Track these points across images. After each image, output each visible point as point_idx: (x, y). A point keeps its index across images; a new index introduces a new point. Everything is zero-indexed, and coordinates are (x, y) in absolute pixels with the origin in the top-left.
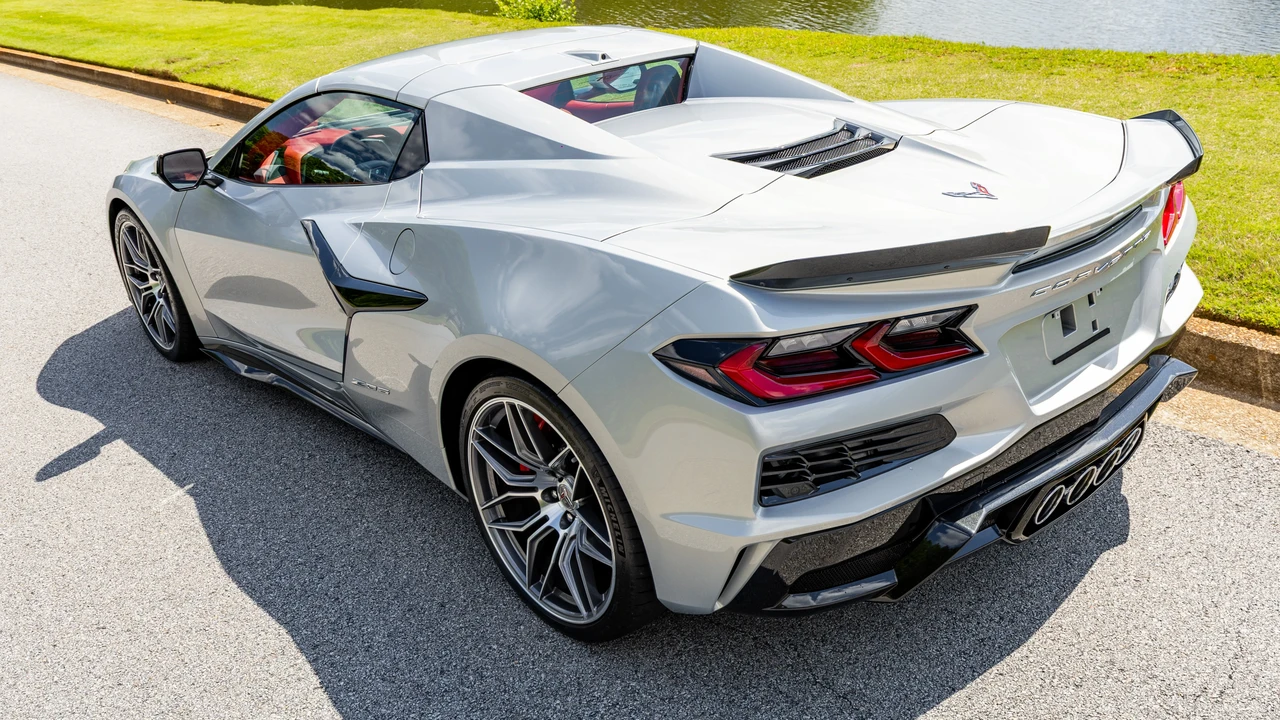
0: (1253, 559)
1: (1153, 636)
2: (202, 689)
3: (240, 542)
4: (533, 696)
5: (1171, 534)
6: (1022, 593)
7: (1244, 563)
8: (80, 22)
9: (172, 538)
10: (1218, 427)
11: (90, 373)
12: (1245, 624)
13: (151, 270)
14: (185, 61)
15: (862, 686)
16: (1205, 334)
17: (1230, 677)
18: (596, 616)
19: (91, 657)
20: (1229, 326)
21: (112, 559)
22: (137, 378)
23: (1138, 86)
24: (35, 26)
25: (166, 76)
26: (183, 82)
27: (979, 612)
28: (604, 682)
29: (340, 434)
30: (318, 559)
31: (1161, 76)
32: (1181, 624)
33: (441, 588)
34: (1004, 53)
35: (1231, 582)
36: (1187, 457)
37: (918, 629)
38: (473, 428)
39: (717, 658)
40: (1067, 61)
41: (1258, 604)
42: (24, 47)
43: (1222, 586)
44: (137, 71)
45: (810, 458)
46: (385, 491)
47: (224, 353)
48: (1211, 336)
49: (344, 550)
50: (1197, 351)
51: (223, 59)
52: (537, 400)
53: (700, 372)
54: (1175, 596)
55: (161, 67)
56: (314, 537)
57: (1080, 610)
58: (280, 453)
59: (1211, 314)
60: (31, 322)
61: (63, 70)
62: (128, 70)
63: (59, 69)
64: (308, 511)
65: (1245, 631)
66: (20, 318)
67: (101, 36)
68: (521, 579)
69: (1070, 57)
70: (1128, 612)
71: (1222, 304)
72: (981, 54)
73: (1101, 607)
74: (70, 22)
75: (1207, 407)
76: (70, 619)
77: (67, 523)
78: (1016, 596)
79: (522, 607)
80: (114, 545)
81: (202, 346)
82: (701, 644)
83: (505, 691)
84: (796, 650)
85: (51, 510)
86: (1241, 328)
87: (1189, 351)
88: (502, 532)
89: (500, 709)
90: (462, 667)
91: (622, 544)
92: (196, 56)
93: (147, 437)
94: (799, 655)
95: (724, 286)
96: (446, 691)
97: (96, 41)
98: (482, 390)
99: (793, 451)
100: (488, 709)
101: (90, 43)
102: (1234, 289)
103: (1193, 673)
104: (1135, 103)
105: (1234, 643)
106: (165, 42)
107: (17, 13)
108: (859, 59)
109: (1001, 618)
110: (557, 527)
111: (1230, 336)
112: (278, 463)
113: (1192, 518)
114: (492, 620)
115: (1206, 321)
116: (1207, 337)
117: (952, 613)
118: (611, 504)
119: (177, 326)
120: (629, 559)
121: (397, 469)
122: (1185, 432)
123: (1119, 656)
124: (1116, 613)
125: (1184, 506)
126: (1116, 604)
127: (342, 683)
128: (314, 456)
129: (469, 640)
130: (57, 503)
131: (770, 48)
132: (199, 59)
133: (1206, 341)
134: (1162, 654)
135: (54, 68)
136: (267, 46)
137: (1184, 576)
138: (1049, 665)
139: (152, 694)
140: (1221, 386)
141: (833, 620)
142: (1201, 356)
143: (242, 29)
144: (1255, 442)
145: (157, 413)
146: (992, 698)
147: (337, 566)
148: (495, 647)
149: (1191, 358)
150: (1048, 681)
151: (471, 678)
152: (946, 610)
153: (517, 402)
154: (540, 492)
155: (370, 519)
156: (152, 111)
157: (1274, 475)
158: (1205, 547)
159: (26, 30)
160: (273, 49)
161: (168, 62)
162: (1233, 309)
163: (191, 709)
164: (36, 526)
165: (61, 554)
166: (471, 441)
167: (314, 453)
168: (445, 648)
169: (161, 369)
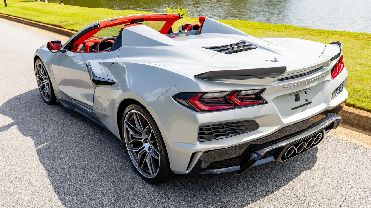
0: (356, 176)
1: (320, 194)
2: (42, 189)
3: (59, 152)
4: (134, 197)
5: (333, 168)
6: (284, 180)
7: (353, 177)
8: (37, 10)
9: (40, 150)
10: (357, 140)
11: (24, 106)
12: (349, 193)
13: (45, 77)
14: (66, 22)
15: (230, 201)
16: (357, 113)
17: (340, 206)
18: (155, 175)
19: (13, 179)
20: (364, 111)
21: (22, 155)
22: (37, 108)
23: (354, 42)
24: (23, 11)
25: (60, 26)
26: (64, 28)
27: (270, 184)
28: (156, 195)
29: (93, 126)
30: (80, 158)
31: (362, 39)
32: (329, 191)
33: (114, 168)
34: (315, 31)
35: (348, 181)
36: (344, 147)
37: (250, 187)
38: (125, 120)
39: (190, 191)
40: (333, 34)
41: (354, 188)
42: (19, 17)
43: (345, 182)
44: (51, 25)
45: (214, 128)
46: (103, 142)
47: (63, 102)
48: (359, 114)
49: (88, 156)
50: (354, 118)
51: (77, 22)
52: (142, 110)
53: (184, 102)
54: (329, 184)
55: (58, 24)
56: (80, 153)
57: (300, 186)
58: (75, 130)
59: (360, 107)
60: (10, 92)
61: (30, 24)
62: (49, 24)
63: (29, 23)
64: (80, 146)
65: (348, 194)
66: (7, 91)
67: (42, 14)
68: (136, 165)
69: (335, 33)
70: (314, 187)
71: (364, 105)
72: (307, 31)
73: (307, 185)
74: (34, 10)
75: (355, 135)
76: (8, 169)
77: (11, 145)
78: (282, 181)
79: (136, 174)
80: (23, 151)
81: (57, 100)
82: (186, 187)
83: (127, 195)
84: (213, 190)
85: (8, 141)
86: (368, 112)
87: (352, 118)
88: (132, 151)
89: (125, 200)
90: (116, 188)
91: (162, 153)
92: (70, 21)
93: (38, 124)
94: (214, 192)
95: (193, 78)
96: (110, 194)
97: (41, 16)
98: (128, 108)
99: (209, 126)
100: (121, 199)
101: (39, 16)
102: (368, 101)
103: (329, 204)
104: (352, 47)
105: (344, 197)
106: (61, 17)
107: (19, 7)
108: (269, 31)
109: (276, 186)
110: (147, 150)
111: (364, 114)
112: (74, 133)
113: (341, 164)
114: (127, 177)
115: (358, 109)
116: (357, 114)
117: (262, 184)
118: (159, 140)
119: (50, 94)
120: (164, 157)
121: (108, 136)
122: (345, 141)
123: (308, 198)
124: (310, 187)
125: (339, 161)
126: (311, 185)
127: (81, 190)
128: (84, 132)
129: (119, 182)
130: (9, 139)
131: (242, 26)
132: (70, 22)
133: (357, 115)
134: (321, 199)
135: (27, 23)
136: (91, 19)
137: (334, 179)
138: (287, 199)
139: (28, 189)
140: (361, 129)
141: (226, 184)
142: (355, 120)
143: (84, 14)
144: (367, 145)
145: (42, 118)
146: (268, 206)
147: (86, 160)
148: (126, 184)
149: (352, 120)
150: (285, 203)
151: (118, 191)
152: (260, 183)
153: (137, 112)
154: (143, 139)
155: (97, 149)
156: (54, 36)
157: (369, 154)
158: (342, 172)
159: (20, 12)
160: (93, 20)
161: (60, 22)
162: (367, 106)
163: (38, 193)
164: (2, 145)
165: (8, 152)
166: (125, 124)
167: (85, 131)
168: (112, 183)
169: (45, 106)
